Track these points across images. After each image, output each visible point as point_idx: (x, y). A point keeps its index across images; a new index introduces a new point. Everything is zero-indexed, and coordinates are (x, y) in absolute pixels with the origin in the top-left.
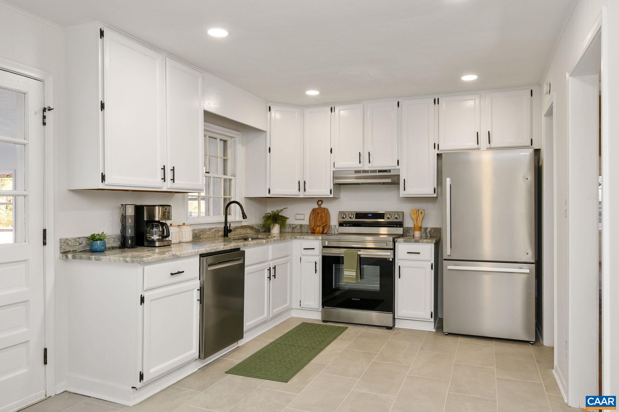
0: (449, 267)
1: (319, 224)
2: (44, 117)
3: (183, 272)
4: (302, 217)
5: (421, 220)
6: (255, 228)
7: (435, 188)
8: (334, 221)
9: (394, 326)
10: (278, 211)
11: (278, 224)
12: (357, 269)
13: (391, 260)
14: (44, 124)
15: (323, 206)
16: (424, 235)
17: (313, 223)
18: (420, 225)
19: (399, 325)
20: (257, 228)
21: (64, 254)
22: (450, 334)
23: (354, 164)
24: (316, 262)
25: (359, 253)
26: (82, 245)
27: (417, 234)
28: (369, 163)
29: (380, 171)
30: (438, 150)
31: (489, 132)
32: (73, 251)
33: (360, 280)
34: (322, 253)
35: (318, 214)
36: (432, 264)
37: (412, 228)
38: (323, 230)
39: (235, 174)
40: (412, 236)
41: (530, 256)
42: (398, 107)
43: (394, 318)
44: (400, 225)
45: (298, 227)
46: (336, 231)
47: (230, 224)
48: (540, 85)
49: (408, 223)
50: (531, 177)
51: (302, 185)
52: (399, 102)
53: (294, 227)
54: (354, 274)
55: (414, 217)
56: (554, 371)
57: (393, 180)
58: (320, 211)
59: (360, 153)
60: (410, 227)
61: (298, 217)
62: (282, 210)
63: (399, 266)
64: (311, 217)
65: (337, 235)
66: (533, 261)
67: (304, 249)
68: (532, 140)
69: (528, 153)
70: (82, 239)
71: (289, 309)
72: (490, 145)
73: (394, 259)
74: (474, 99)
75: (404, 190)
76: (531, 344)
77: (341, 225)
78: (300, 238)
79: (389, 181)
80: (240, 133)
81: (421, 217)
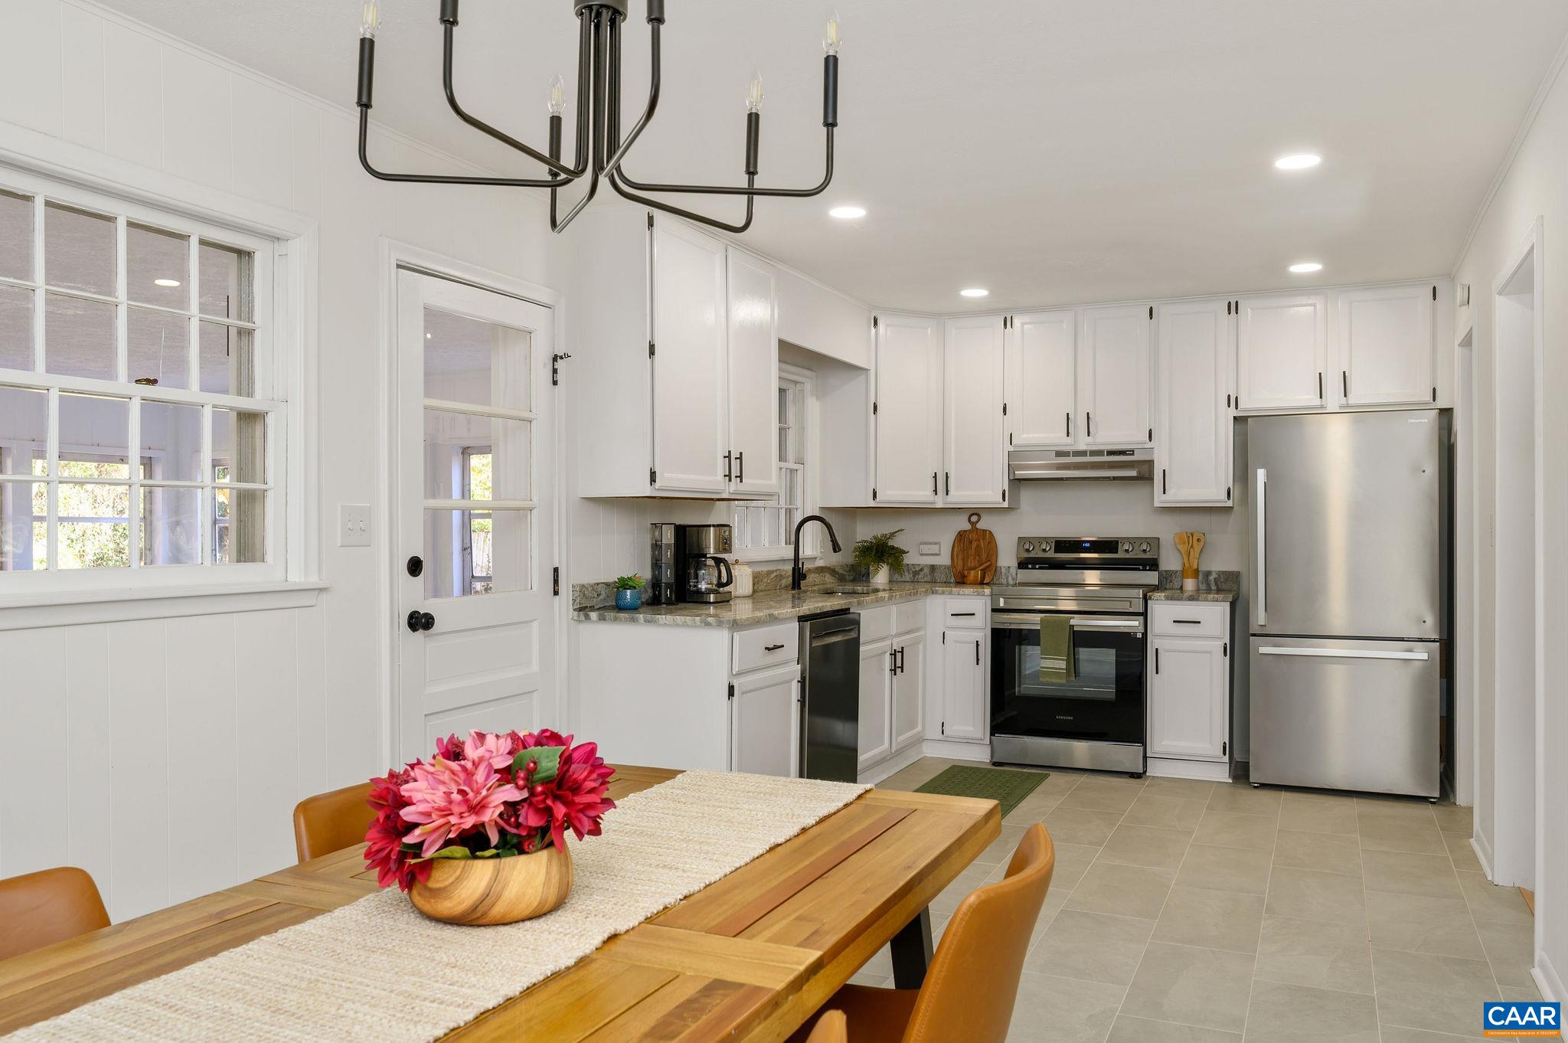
0: (1263, 650)
1: (973, 564)
2: (555, 371)
3: (783, 646)
4: (934, 549)
5: (1197, 555)
6: (837, 573)
7: (1229, 489)
8: (1007, 558)
9: (1145, 772)
10: (884, 536)
11: (888, 564)
12: (1068, 655)
13: (1139, 636)
14: (555, 383)
15: (980, 526)
16: (1203, 587)
17: (960, 563)
18: (1195, 567)
19: (1155, 769)
20: (841, 571)
21: (581, 613)
22: (1264, 786)
23: (1056, 437)
24: (977, 642)
25: (1072, 622)
26: (601, 597)
27: (1190, 584)
28: (1089, 436)
29: (1111, 453)
30: (1237, 408)
31: (1344, 372)
32: (590, 607)
33: (1073, 679)
34: (993, 622)
35: (971, 542)
36: (1226, 644)
37: (1177, 571)
38: (983, 578)
39: (802, 459)
40: (1177, 589)
41: (1430, 627)
42: (1151, 318)
43: (1145, 757)
44: (1152, 564)
45: (926, 571)
46: (1010, 578)
47: (803, 563)
48: (1451, 277)
49: (1170, 562)
50: (1431, 469)
51: (941, 482)
52: (1151, 308)
53: (917, 571)
54: (1063, 665)
55: (1183, 548)
56: (1472, 841)
57: (1140, 472)
58: (973, 536)
59: (1068, 414)
60: (1173, 571)
61: (925, 549)
62: (893, 534)
63: (1157, 649)
64: (956, 549)
65: (1015, 585)
66: (1437, 637)
67: (952, 615)
68: (1434, 390)
69: (1426, 420)
70: (600, 586)
71: (920, 740)
72: (1347, 401)
73: (1145, 634)
74: (1314, 305)
75: (1164, 493)
76: (1432, 803)
77: (1023, 565)
78: (943, 593)
79: (1133, 473)
80: (814, 374)
81: (1197, 548)
